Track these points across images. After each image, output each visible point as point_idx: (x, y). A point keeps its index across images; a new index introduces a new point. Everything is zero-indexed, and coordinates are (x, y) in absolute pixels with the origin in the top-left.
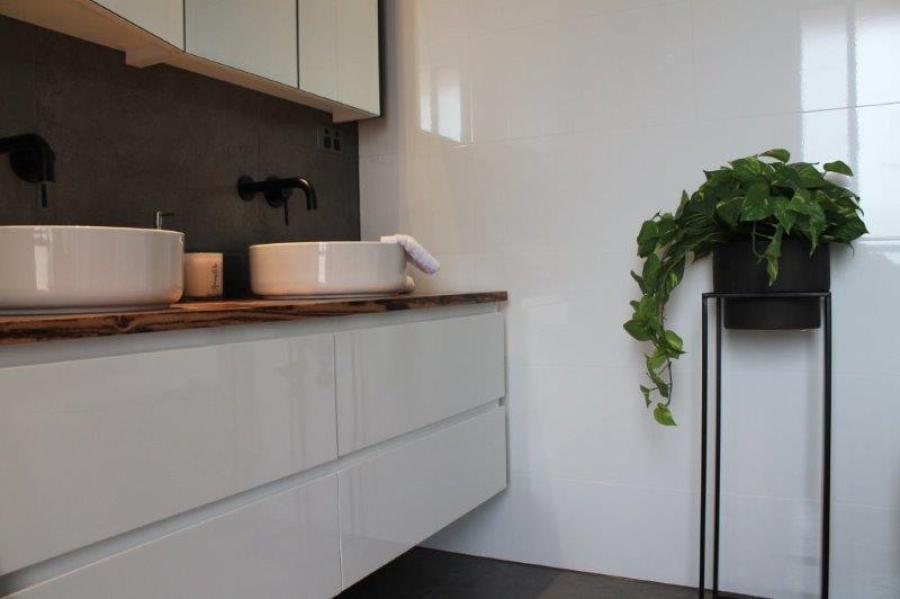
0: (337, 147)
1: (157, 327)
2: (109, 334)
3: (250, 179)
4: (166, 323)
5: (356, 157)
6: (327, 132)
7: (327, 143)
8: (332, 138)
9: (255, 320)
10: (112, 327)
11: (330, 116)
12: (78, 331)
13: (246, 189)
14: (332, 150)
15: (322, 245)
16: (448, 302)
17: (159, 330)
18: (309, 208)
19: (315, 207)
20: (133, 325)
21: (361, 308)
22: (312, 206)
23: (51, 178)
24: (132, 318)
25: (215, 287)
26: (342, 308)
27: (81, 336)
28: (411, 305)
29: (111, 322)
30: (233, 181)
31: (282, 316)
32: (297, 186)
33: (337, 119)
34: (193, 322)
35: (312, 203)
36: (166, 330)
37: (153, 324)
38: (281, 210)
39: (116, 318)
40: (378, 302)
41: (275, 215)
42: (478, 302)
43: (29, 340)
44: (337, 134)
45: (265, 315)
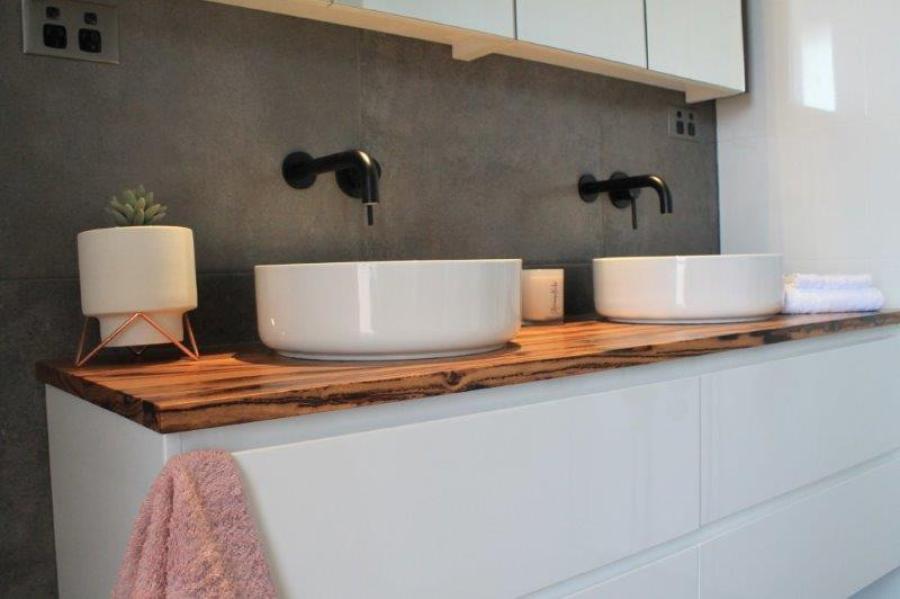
0: (692, 131)
1: (491, 382)
2: (437, 394)
3: (591, 176)
4: (503, 377)
5: (714, 143)
6: (679, 114)
7: (680, 127)
8: (685, 120)
9: (607, 366)
10: (441, 386)
11: (683, 95)
12: (402, 392)
13: (588, 188)
14: (686, 135)
15: (681, 261)
16: (840, 328)
17: (495, 386)
18: (663, 211)
19: (670, 211)
20: (464, 381)
21: (734, 343)
22: (666, 210)
23: (375, 199)
24: (463, 374)
25: (554, 309)
26: (709, 345)
27: (405, 399)
28: (793, 335)
29: (439, 380)
30: (574, 180)
31: (639, 359)
32: (648, 186)
33: (691, 99)
34: (534, 373)
35: (666, 205)
36: (501, 385)
37: (487, 379)
38: (628, 211)
39: (444, 374)
40: (754, 334)
41: (621, 216)
42: (877, 325)
43: (349, 405)
44: (691, 117)
45: (618, 360)
